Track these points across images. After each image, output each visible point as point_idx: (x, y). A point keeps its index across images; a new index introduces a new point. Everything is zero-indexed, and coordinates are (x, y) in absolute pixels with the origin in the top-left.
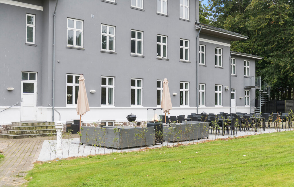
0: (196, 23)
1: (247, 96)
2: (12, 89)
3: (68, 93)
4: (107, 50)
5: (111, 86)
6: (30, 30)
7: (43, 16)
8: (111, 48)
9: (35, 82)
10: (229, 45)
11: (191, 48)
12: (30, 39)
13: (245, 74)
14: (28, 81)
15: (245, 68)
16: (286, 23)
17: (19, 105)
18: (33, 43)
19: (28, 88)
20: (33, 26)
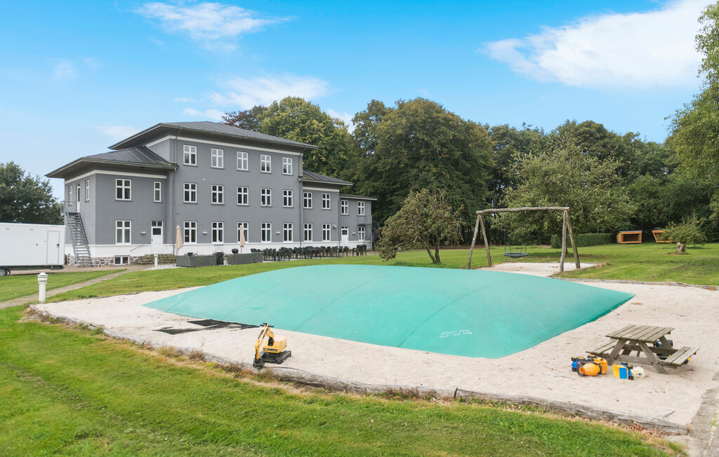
0: (299, 177)
1: (361, 232)
2: (144, 233)
3: (186, 234)
4: (217, 202)
5: (220, 229)
6: (157, 192)
7: (166, 182)
8: (220, 201)
9: (162, 228)
10: (338, 191)
11: (295, 197)
12: (157, 199)
13: (359, 213)
14: (157, 227)
15: (359, 209)
16: (406, 165)
17: (150, 243)
18: (160, 201)
19: (157, 232)
20: (160, 189)
